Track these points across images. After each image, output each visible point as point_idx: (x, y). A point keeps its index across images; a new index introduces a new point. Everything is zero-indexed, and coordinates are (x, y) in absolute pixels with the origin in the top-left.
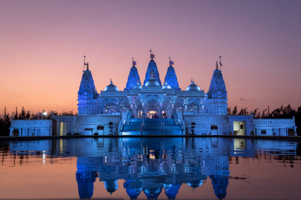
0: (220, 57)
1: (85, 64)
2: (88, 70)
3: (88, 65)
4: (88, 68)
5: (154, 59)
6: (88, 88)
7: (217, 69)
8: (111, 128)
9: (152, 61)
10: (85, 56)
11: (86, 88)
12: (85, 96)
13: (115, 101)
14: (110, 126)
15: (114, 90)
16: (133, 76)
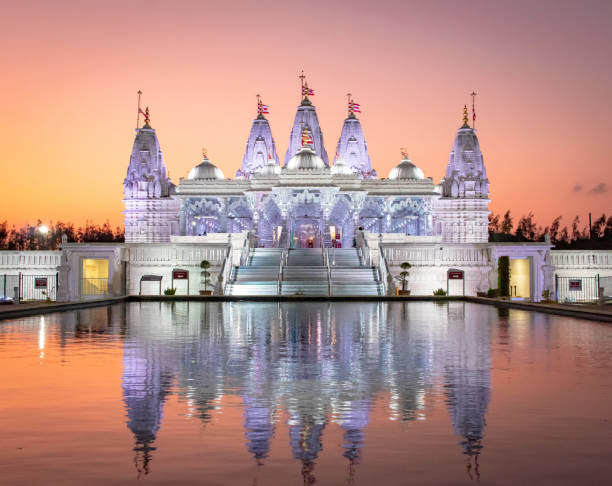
0: (474, 94)
1: (140, 111)
2: (147, 127)
3: (147, 115)
4: (147, 121)
5: (310, 98)
6: (149, 171)
7: (465, 126)
8: (205, 274)
9: (306, 103)
10: (140, 92)
11: (145, 171)
12: (142, 190)
13: (214, 203)
14: (203, 270)
15: (212, 176)
16: (258, 139)
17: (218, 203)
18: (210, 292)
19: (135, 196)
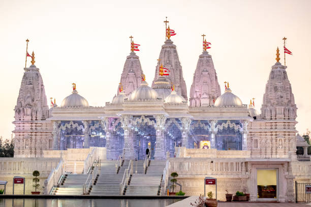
0: (285, 39)
1: (28, 55)
2: (33, 66)
3: (33, 57)
4: (33, 62)
6: (33, 100)
7: (278, 64)
8: (36, 180)
9: (169, 42)
10: (27, 41)
11: (29, 100)
12: (27, 115)
13: (79, 125)
14: (35, 177)
15: (78, 104)
16: (130, 72)
17: (82, 124)
18: (39, 193)
19: (22, 119)
